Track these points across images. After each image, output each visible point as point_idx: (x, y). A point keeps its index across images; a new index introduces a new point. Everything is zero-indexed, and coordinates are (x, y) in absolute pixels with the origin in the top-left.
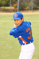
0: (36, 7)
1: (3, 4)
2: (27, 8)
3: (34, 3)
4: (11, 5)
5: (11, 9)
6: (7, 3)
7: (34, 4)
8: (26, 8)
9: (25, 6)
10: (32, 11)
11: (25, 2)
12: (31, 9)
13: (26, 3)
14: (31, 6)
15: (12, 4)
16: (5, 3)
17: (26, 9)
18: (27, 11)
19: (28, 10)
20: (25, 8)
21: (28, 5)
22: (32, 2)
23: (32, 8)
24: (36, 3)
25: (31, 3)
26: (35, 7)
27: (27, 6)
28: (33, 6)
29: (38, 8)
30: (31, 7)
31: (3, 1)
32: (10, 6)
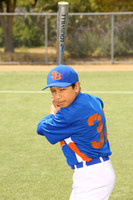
0: (124, 49)
1: (22, 38)
2: (97, 52)
3: (117, 37)
4: (46, 43)
5: (48, 54)
6: (35, 37)
7: (117, 41)
8: (93, 52)
9: (91, 44)
10: (111, 62)
11: (90, 35)
12: (108, 56)
13: (93, 38)
14: (110, 46)
15: (49, 39)
16: (28, 38)
17: (93, 55)
18: (96, 62)
19: (98, 57)
20: (89, 53)
21: (100, 42)
22: (112, 35)
23: (112, 53)
24: (125, 37)
25: (110, 37)
26: (121, 50)
27: (97, 45)
28: (115, 46)
29: (131, 51)
30: (109, 50)
31: (21, 32)
32: (43, 45)
